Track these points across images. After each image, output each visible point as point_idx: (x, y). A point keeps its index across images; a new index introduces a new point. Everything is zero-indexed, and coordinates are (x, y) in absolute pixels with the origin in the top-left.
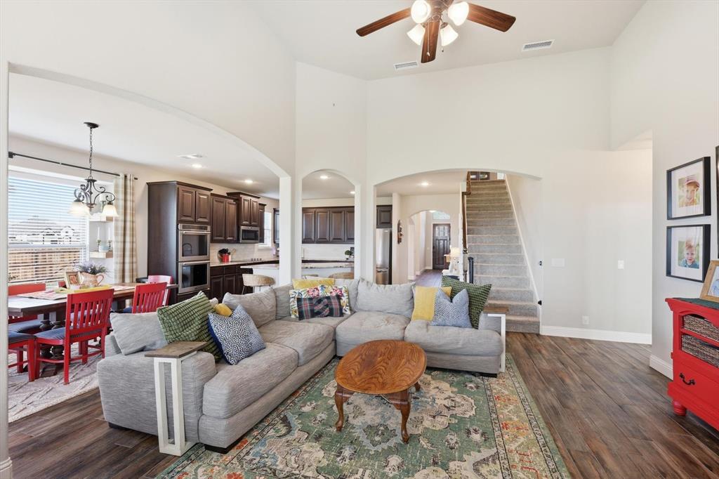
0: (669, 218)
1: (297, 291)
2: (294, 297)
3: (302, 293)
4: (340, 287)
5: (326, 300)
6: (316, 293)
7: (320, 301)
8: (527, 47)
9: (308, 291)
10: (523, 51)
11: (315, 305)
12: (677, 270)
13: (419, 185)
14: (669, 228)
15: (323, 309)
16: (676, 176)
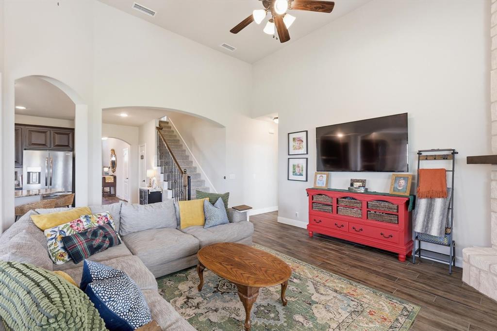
0: (289, 155)
1: (56, 229)
2: (55, 238)
3: (65, 230)
4: (103, 214)
5: (101, 231)
6: (81, 226)
7: (95, 234)
8: (224, 45)
9: (71, 226)
10: (221, 46)
11: (92, 240)
12: (292, 177)
13: (118, 115)
14: (289, 159)
15: (103, 241)
16: (292, 136)
